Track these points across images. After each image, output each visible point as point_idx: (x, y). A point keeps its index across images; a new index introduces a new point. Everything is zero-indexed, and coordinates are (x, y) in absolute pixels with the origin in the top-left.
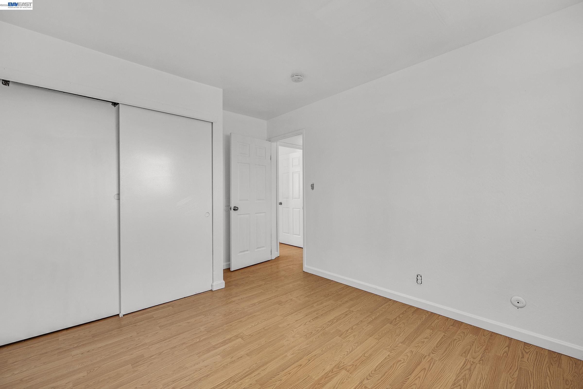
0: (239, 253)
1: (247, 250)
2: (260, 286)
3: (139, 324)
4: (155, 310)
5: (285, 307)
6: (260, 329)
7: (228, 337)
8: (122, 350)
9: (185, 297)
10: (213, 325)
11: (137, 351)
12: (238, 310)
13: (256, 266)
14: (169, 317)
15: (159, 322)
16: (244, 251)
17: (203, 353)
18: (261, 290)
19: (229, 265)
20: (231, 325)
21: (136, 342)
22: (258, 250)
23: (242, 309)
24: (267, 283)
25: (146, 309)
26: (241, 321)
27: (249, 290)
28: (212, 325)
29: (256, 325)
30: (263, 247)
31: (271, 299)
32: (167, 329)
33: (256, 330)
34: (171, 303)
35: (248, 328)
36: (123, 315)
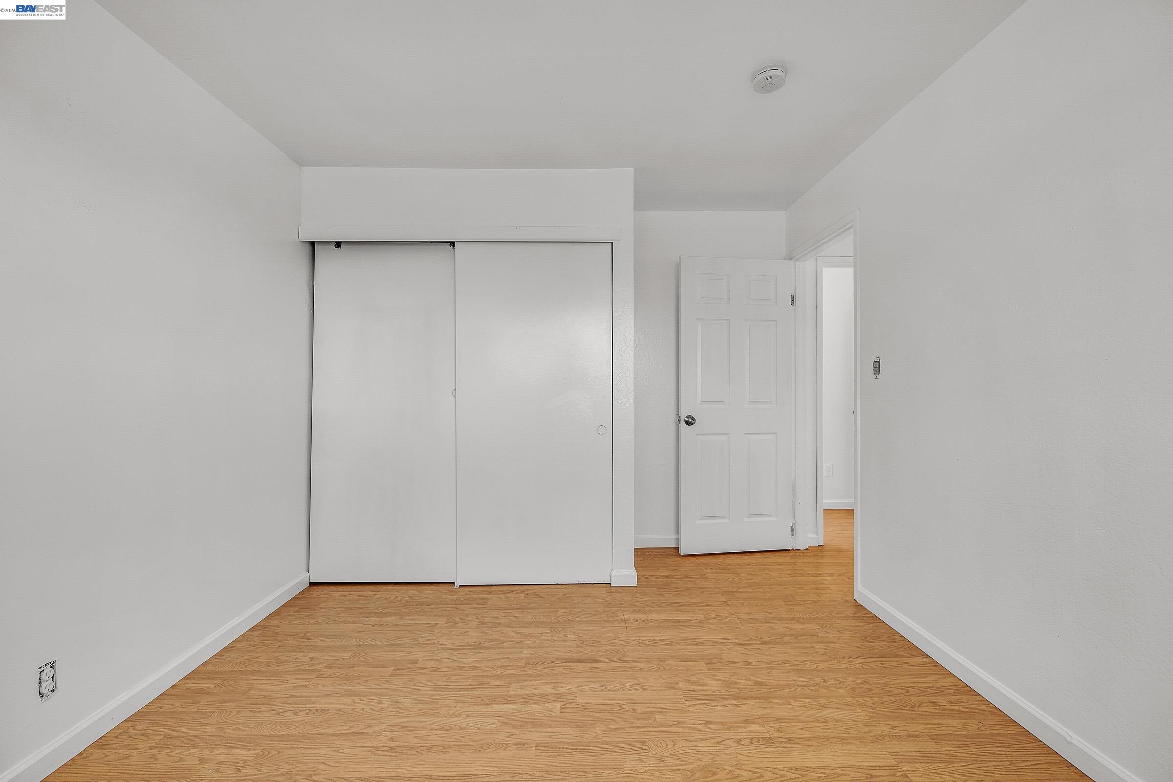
0: (699, 520)
1: (722, 517)
2: (708, 605)
3: (462, 607)
4: (502, 591)
5: (714, 676)
6: (614, 702)
7: (545, 690)
8: (407, 641)
9: (557, 584)
10: (547, 655)
11: (418, 651)
12: (614, 643)
13: (743, 556)
14: (505, 611)
15: (484, 614)
16: (714, 517)
17: (482, 700)
18: (702, 614)
19: (678, 540)
20: (572, 669)
21: (432, 635)
22: (753, 519)
23: (622, 642)
24: (730, 602)
25: (493, 585)
26: (596, 668)
27: (676, 607)
28: (545, 653)
29: (614, 690)
30: (769, 515)
31: (701, 643)
32: (483, 632)
33: (603, 702)
34: (529, 588)
35: (595, 688)
36: (460, 586)
